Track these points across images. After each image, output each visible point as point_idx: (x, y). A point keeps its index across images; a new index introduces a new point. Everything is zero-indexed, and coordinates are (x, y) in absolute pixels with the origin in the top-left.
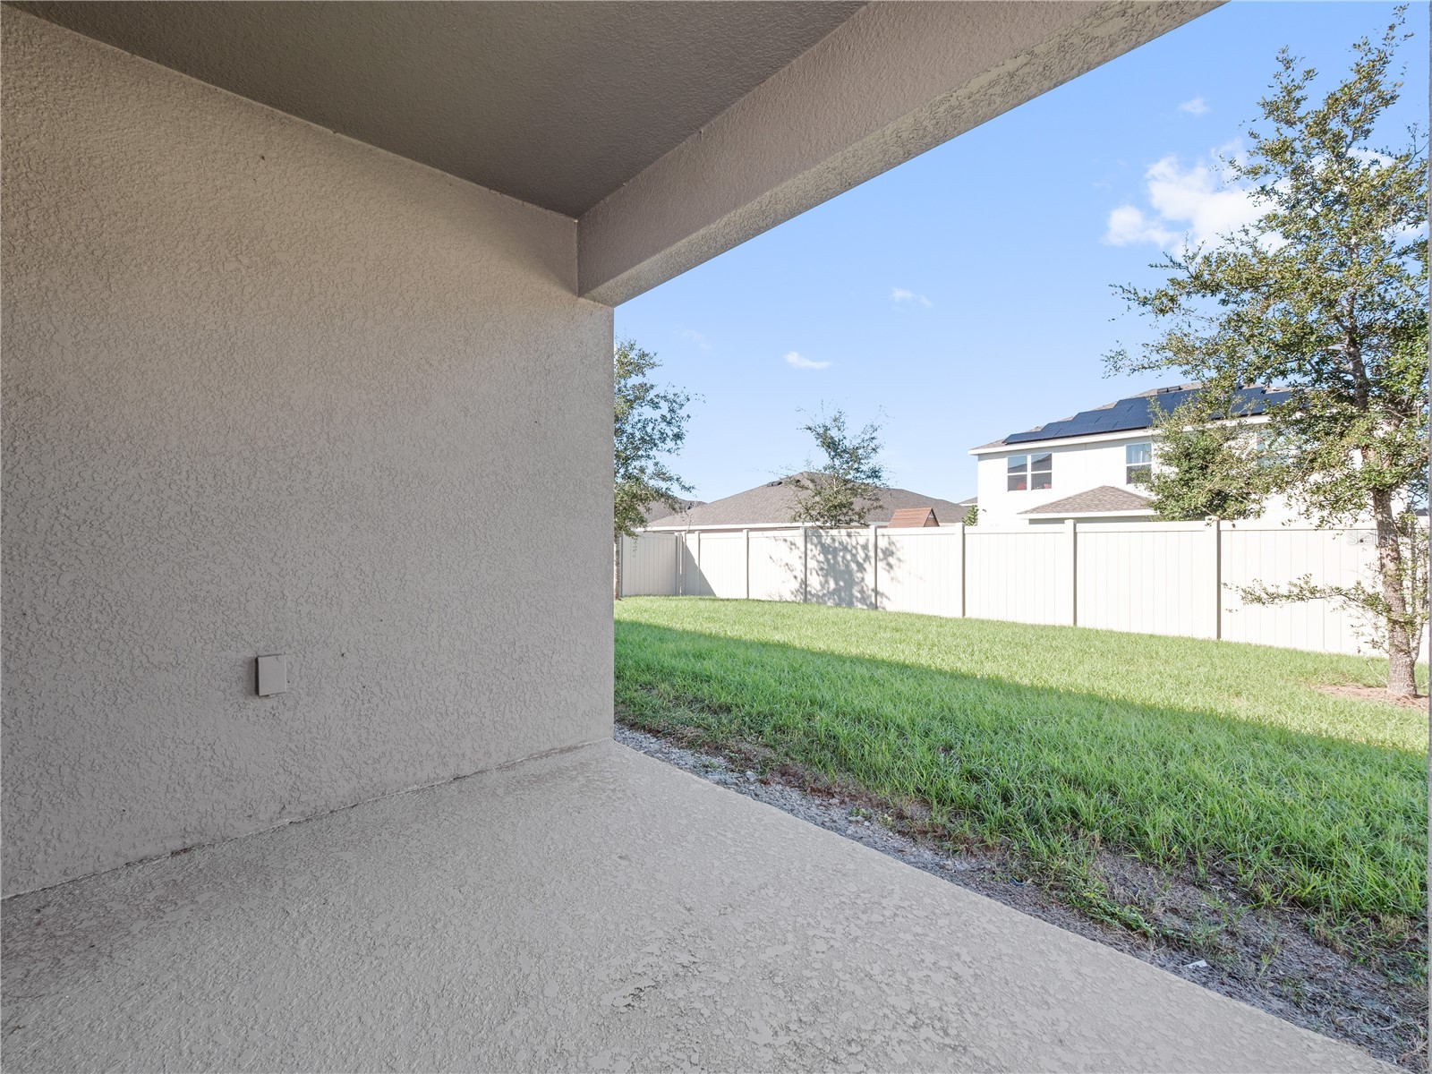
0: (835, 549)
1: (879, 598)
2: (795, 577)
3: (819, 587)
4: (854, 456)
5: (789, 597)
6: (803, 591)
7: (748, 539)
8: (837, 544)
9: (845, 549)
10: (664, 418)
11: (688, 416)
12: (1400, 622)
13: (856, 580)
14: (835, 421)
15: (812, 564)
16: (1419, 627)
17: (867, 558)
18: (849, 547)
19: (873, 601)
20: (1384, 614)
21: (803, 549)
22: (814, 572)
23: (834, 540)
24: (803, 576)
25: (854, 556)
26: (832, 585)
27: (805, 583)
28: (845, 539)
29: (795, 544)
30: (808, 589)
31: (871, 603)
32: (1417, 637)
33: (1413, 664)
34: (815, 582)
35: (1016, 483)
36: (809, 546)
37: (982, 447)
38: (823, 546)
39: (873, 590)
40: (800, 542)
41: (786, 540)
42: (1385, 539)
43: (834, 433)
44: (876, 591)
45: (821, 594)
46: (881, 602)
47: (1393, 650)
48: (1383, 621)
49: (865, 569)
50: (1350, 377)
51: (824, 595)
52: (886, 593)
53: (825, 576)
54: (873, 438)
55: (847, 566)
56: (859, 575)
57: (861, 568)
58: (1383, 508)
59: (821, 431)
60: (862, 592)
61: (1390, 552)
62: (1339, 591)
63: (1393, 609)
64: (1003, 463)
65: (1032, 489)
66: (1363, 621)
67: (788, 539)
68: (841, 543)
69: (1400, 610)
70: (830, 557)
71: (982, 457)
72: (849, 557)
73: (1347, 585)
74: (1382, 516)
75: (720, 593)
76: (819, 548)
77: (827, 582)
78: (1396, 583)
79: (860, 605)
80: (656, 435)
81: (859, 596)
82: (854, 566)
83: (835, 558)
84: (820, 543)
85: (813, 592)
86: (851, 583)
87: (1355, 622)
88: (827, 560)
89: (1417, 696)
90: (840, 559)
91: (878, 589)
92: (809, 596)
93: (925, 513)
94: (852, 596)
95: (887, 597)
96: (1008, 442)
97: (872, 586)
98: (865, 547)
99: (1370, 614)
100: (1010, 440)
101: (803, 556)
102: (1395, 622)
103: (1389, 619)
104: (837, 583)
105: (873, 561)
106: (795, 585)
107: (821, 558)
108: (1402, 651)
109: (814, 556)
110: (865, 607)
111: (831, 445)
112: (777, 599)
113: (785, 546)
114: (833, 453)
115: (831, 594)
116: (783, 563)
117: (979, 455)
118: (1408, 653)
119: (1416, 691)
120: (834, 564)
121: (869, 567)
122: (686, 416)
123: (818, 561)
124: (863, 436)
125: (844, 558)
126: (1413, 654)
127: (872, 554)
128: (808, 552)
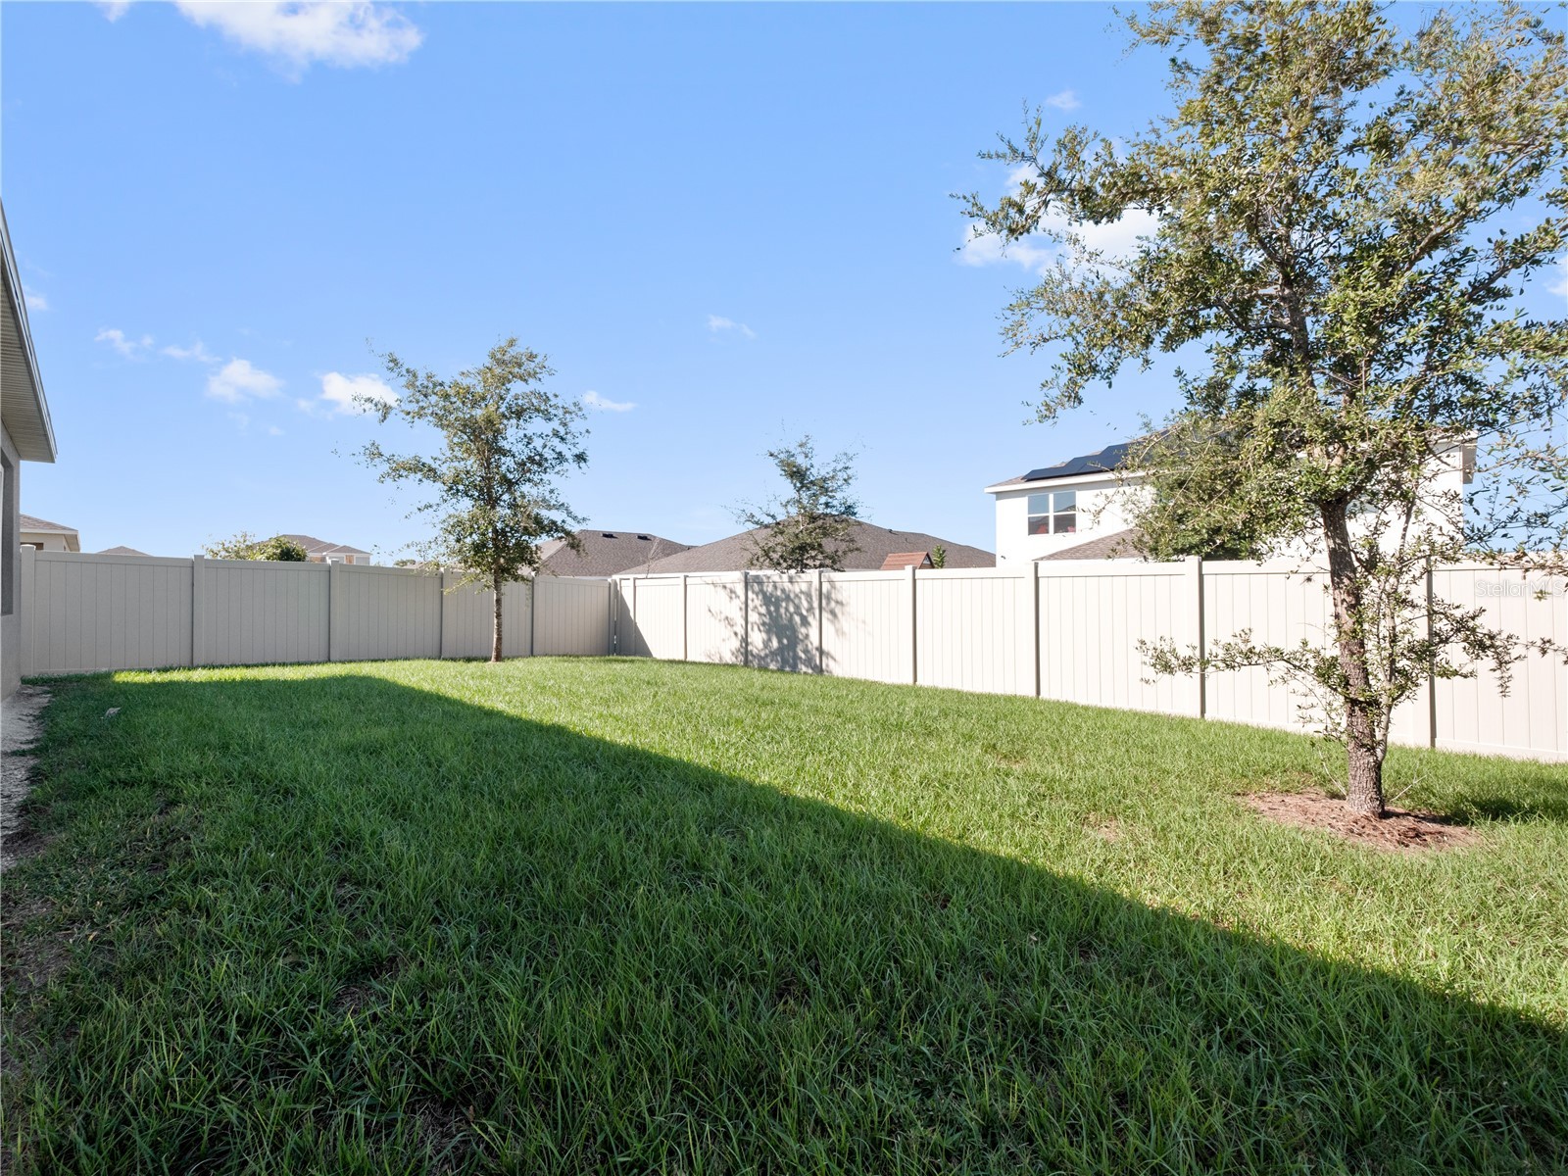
0: (778, 599)
1: (824, 659)
2: (736, 634)
3: (761, 646)
4: (823, 487)
5: (729, 658)
6: (743, 650)
7: (686, 586)
8: (779, 593)
9: (788, 598)
10: (556, 434)
11: (587, 431)
12: (1361, 702)
13: (800, 637)
14: (800, 446)
15: (753, 617)
16: (1385, 710)
17: (810, 609)
18: (792, 596)
19: (818, 662)
20: (1339, 690)
21: (743, 598)
22: (756, 628)
23: (775, 587)
24: (743, 632)
25: (797, 607)
26: (775, 644)
27: (745, 641)
28: (787, 586)
29: (735, 593)
30: (750, 648)
31: (816, 665)
32: (1383, 725)
33: (1378, 766)
34: (757, 639)
35: (1037, 527)
36: (750, 593)
37: (1000, 484)
38: (764, 594)
39: (817, 649)
40: (740, 589)
41: (725, 587)
42: (1339, 576)
43: (801, 461)
44: (820, 650)
45: (762, 654)
46: (827, 666)
47: (1353, 745)
48: (1339, 701)
49: (809, 624)
50: (1286, 336)
51: (766, 656)
52: (832, 652)
53: (768, 632)
54: (846, 468)
55: (791, 619)
56: (803, 630)
57: (805, 622)
58: (1335, 529)
59: (782, 456)
60: (806, 651)
61: (1345, 596)
62: (1278, 654)
63: (1351, 682)
64: (1023, 502)
65: (1055, 532)
66: (1311, 700)
67: (728, 586)
68: (783, 591)
69: (1360, 684)
70: (772, 609)
71: (1000, 495)
72: (792, 609)
73: (1291, 646)
74: (1335, 542)
75: (658, 652)
76: (760, 597)
77: (770, 640)
78: (1355, 641)
79: (804, 669)
80: (548, 454)
81: (803, 656)
82: (797, 619)
83: (777, 610)
84: (762, 591)
85: (755, 651)
86: (794, 640)
87: (1302, 701)
88: (769, 612)
89: (1385, 815)
90: (782, 611)
91: (824, 647)
92: (750, 658)
93: (920, 557)
94: (796, 657)
95: (832, 658)
96: (1031, 477)
97: (816, 643)
98: (809, 595)
99: (1321, 690)
100: (1032, 477)
101: (743, 607)
102: (1354, 702)
103: (1346, 698)
104: (780, 642)
105: (817, 612)
106: (735, 643)
107: (763, 610)
108: (1363, 746)
109: (756, 607)
110: (810, 671)
111: (797, 475)
112: (717, 661)
113: (723, 595)
114: (798, 485)
115: (773, 654)
116: (723, 617)
117: (997, 493)
118: (1371, 749)
119: (1383, 807)
120: (776, 618)
121: (814, 622)
122: (584, 431)
123: (760, 614)
124: (834, 464)
125: (787, 609)
126: (1379, 752)
127: (816, 604)
128: (750, 602)
